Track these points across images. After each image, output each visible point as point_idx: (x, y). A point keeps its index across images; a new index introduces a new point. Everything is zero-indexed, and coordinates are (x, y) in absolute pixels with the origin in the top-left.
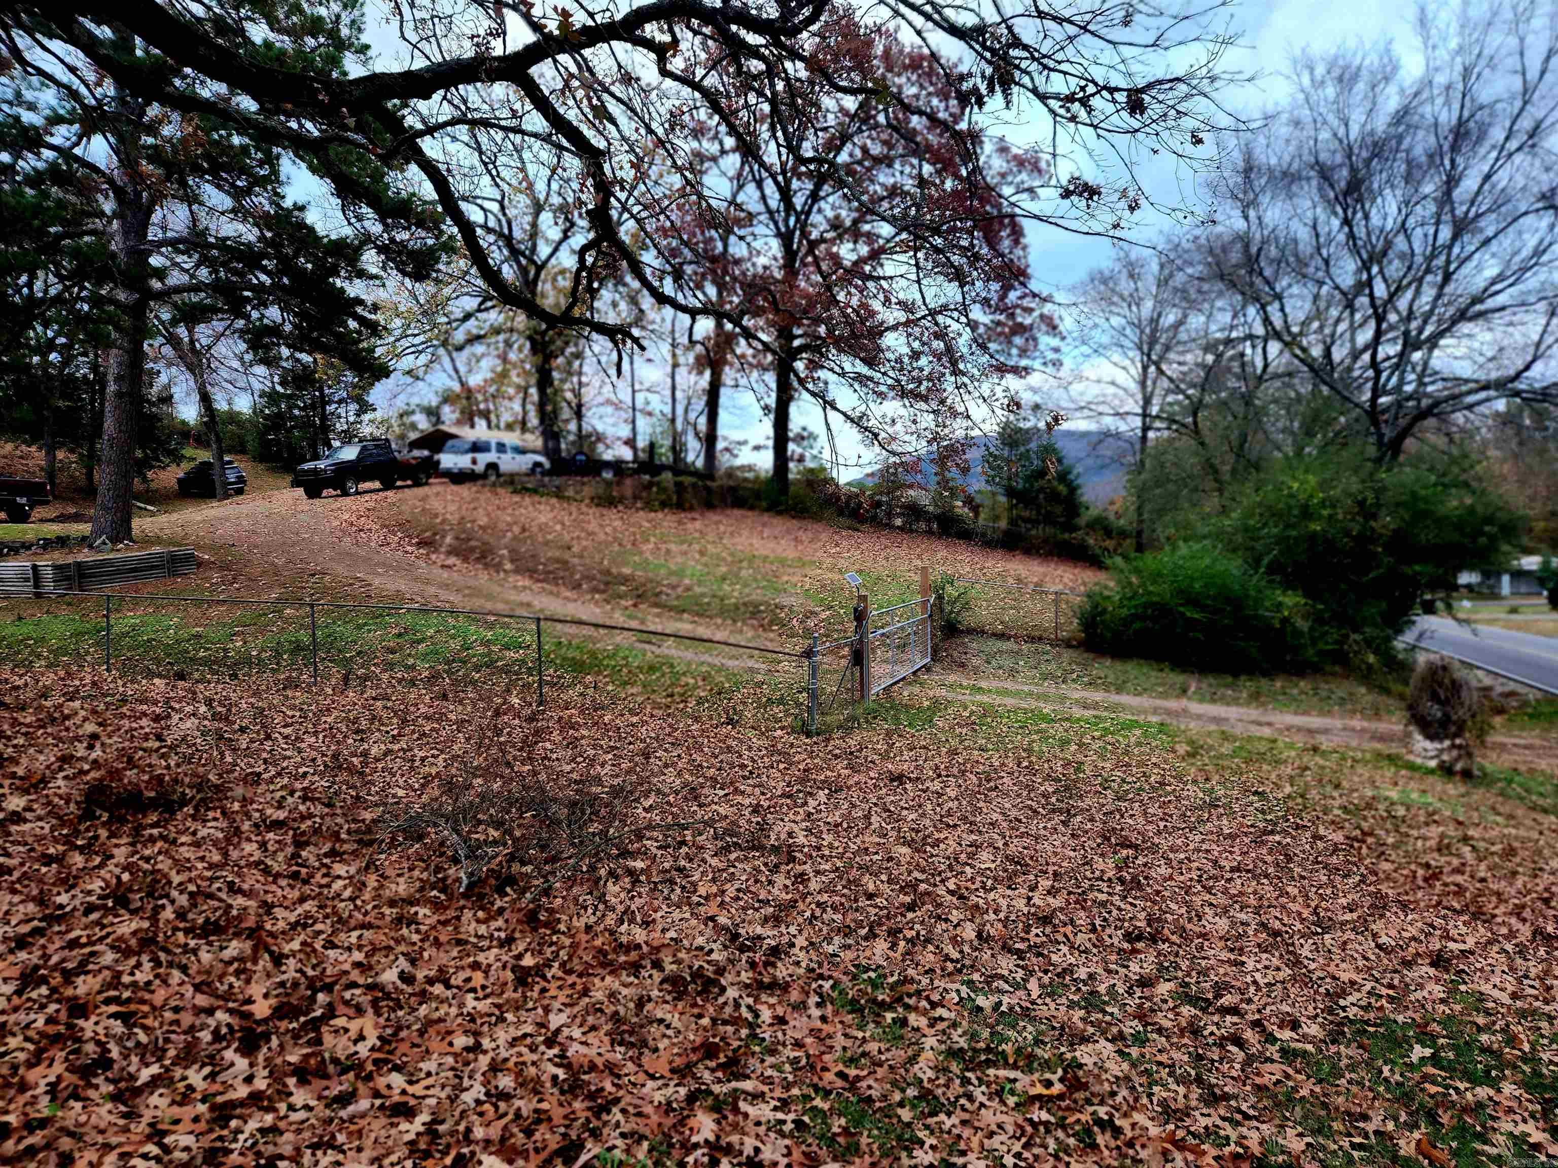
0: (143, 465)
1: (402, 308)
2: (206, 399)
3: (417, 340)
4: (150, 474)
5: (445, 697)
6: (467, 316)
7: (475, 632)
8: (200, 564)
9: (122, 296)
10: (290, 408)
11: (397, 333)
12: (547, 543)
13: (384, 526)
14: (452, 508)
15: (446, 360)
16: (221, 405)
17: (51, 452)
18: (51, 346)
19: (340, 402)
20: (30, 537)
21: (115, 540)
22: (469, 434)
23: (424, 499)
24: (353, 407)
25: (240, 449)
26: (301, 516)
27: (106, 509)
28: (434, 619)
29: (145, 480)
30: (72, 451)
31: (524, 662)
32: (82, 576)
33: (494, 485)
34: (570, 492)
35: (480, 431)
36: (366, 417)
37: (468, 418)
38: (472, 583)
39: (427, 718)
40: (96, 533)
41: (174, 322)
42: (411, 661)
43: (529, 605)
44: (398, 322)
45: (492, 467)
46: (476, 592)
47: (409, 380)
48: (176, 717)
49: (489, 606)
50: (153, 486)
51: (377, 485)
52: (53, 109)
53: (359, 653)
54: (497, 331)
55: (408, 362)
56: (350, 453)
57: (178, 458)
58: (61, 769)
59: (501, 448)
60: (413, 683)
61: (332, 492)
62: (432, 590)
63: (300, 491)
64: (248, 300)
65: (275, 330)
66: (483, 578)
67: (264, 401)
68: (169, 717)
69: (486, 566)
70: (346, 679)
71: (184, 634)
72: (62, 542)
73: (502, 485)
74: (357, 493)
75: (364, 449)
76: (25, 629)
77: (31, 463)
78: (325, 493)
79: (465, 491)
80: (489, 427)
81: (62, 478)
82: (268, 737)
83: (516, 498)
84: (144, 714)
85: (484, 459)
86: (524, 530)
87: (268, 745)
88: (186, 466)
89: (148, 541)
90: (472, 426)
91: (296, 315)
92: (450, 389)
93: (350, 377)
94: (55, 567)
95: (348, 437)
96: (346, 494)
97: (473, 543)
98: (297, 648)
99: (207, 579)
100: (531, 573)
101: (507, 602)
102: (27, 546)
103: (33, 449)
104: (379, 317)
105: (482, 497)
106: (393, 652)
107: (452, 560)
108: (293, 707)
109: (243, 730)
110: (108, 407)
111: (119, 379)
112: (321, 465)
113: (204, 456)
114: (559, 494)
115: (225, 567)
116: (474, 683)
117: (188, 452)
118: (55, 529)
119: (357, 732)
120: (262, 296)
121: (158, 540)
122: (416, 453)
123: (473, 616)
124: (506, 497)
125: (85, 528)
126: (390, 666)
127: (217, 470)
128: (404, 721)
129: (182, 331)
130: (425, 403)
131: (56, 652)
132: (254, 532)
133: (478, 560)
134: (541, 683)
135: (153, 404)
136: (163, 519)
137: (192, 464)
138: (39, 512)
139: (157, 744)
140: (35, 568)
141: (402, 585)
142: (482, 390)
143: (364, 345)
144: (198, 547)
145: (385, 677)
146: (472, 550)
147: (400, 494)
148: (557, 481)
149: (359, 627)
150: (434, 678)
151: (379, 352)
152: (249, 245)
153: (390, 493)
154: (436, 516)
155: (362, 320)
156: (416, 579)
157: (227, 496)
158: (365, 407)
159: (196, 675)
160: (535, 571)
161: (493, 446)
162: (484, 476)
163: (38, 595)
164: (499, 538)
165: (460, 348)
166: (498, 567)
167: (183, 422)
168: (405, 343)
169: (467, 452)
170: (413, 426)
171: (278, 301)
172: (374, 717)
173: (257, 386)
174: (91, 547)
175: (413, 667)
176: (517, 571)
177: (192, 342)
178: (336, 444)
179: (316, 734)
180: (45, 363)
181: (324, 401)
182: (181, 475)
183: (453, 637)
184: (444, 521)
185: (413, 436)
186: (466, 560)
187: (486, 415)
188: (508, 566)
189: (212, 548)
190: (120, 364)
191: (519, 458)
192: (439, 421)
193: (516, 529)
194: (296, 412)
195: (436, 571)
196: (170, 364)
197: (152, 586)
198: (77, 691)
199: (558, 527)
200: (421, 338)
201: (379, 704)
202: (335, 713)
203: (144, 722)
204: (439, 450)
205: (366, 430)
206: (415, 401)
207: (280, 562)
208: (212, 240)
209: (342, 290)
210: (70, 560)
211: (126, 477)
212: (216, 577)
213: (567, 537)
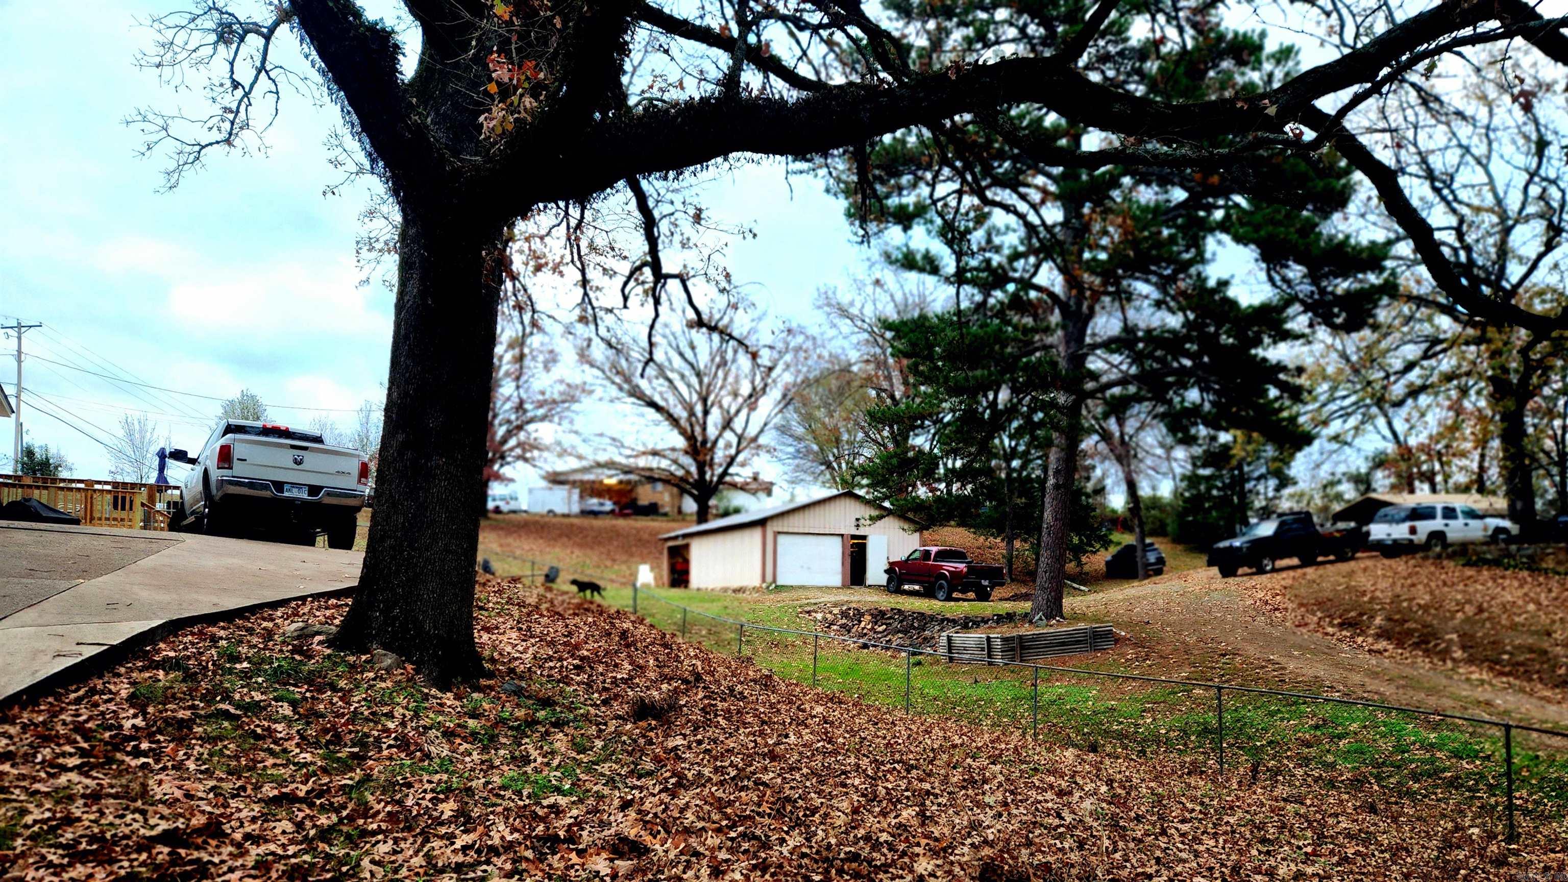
0: (1078, 551)
1: (1330, 370)
2: (1132, 487)
3: (1347, 402)
4: (1084, 559)
5: (1373, 809)
6: (1410, 366)
7: (1411, 731)
8: (1117, 640)
9: (1062, 399)
10: (1209, 490)
11: (1323, 398)
12: (1514, 627)
13: (1301, 605)
14: (1383, 584)
15: (1381, 422)
16: (1145, 490)
17: (1010, 542)
18: (1013, 453)
19: (1258, 479)
20: (988, 613)
21: (1049, 617)
22: (1407, 501)
23: (1351, 574)
24: (1272, 483)
25: (1160, 531)
26: (1215, 595)
27: (1043, 589)
28: (1358, 712)
29: (1080, 564)
30: (1025, 541)
31: (1482, 776)
32: (1023, 648)
33: (1439, 556)
34: (1549, 563)
35: (1423, 495)
36: (1287, 492)
37: (1407, 484)
38: (1408, 671)
39: (1350, 836)
40: (1036, 610)
41: (1106, 416)
42: (1330, 758)
43: (1488, 703)
44: (1325, 387)
45: (1438, 536)
46: (1411, 683)
47: (1335, 446)
48: (1077, 795)
49: (1432, 701)
50: (1086, 568)
51: (1295, 561)
52: (1015, 248)
53: (1270, 743)
54: (1448, 377)
55: (1336, 426)
56: (1267, 529)
57: (1106, 543)
58: (969, 835)
59: (1449, 513)
60: (1331, 784)
61: (1246, 570)
62: (1356, 678)
63: (1215, 570)
64: (1170, 385)
65: (1195, 412)
66: (1423, 664)
67: (1184, 484)
68: (1070, 793)
69: (1427, 653)
70: (1255, 770)
71: (1100, 706)
72: (1010, 617)
73: (1450, 557)
74: (1274, 570)
75: (1281, 525)
76: (980, 691)
77: (996, 552)
78: (1240, 571)
79: (1400, 565)
80: (1434, 490)
81: (1018, 565)
82: (1164, 832)
83: (1469, 572)
84: (1051, 787)
85: (1425, 527)
86: (1481, 610)
87: (1162, 842)
88: (1113, 550)
89: (1076, 617)
90: (1412, 491)
91: (1216, 392)
92: (1384, 453)
93: (1270, 451)
94: (1004, 640)
95: (1266, 513)
96: (1261, 571)
97: (1411, 625)
98: (1206, 731)
99: (1123, 655)
100: (1493, 663)
101: (1457, 698)
102: (985, 621)
103: (998, 540)
104: (1303, 381)
105: (1423, 572)
106: (1309, 745)
107: (1382, 644)
108: (1193, 799)
109: (1138, 818)
110: (1047, 499)
111: (1057, 473)
112: (1237, 543)
113: (1128, 539)
114: (1533, 566)
115: (1139, 644)
116: (1410, 794)
117: (1116, 537)
118: (1007, 607)
119: (1264, 841)
120: (1183, 380)
121: (1083, 617)
122: (1341, 525)
123: (1408, 713)
124: (1453, 570)
125: (1027, 606)
126: (1305, 761)
127: (1139, 553)
128: (1321, 836)
129: (1112, 424)
130: (1353, 470)
131: (999, 713)
132: (1169, 611)
133: (1416, 645)
134: (1510, 807)
135: (1088, 496)
136: (1091, 598)
137: (1119, 548)
138: (997, 593)
139: (1057, 822)
140: (988, 639)
141: (1320, 670)
142: (1422, 448)
143: (1285, 414)
144: (1118, 625)
145: (1299, 772)
146: (1409, 633)
147: (1321, 571)
148: (1529, 550)
149: (1272, 714)
150: (1357, 783)
151: (1301, 420)
152: (1173, 331)
153: (1310, 571)
154: (1364, 593)
155: (1283, 387)
156: (1337, 665)
157: (1147, 576)
158: (1284, 481)
159: (1108, 749)
160: (1498, 662)
161: (1439, 513)
162: (1425, 547)
163: (990, 664)
164: (1446, 620)
165: (1399, 404)
166: (1444, 654)
167: (1114, 511)
168: (1333, 407)
169: (1404, 520)
170: (1339, 497)
171: (1197, 383)
172: (1284, 826)
173: (1178, 471)
174: (1031, 622)
175: (1332, 766)
176: (1470, 661)
177: (1122, 435)
178: (1253, 521)
179: (1215, 836)
180: (1010, 470)
181: (1243, 479)
182: (1109, 558)
183: (1384, 736)
184: (1372, 599)
185: (1337, 507)
186: (1400, 644)
187: (1429, 477)
188: (1458, 654)
189: (1129, 625)
190: (1058, 460)
191: (1473, 523)
192: (1369, 488)
193: (1470, 610)
194: (1215, 492)
195: (1363, 656)
196: (1104, 458)
197: (1078, 660)
198: (1000, 756)
199: (1531, 607)
200: (1353, 398)
201: (1290, 807)
202: (1240, 813)
203: (1049, 795)
204: (1370, 520)
205: (1285, 505)
206: (1342, 468)
207: (1191, 640)
208: (1140, 334)
209: (1264, 360)
210: (1015, 633)
211: (1060, 560)
212: (1130, 653)
213: (1544, 619)
